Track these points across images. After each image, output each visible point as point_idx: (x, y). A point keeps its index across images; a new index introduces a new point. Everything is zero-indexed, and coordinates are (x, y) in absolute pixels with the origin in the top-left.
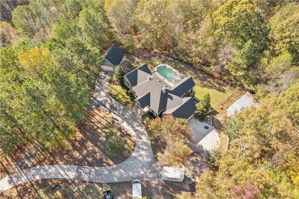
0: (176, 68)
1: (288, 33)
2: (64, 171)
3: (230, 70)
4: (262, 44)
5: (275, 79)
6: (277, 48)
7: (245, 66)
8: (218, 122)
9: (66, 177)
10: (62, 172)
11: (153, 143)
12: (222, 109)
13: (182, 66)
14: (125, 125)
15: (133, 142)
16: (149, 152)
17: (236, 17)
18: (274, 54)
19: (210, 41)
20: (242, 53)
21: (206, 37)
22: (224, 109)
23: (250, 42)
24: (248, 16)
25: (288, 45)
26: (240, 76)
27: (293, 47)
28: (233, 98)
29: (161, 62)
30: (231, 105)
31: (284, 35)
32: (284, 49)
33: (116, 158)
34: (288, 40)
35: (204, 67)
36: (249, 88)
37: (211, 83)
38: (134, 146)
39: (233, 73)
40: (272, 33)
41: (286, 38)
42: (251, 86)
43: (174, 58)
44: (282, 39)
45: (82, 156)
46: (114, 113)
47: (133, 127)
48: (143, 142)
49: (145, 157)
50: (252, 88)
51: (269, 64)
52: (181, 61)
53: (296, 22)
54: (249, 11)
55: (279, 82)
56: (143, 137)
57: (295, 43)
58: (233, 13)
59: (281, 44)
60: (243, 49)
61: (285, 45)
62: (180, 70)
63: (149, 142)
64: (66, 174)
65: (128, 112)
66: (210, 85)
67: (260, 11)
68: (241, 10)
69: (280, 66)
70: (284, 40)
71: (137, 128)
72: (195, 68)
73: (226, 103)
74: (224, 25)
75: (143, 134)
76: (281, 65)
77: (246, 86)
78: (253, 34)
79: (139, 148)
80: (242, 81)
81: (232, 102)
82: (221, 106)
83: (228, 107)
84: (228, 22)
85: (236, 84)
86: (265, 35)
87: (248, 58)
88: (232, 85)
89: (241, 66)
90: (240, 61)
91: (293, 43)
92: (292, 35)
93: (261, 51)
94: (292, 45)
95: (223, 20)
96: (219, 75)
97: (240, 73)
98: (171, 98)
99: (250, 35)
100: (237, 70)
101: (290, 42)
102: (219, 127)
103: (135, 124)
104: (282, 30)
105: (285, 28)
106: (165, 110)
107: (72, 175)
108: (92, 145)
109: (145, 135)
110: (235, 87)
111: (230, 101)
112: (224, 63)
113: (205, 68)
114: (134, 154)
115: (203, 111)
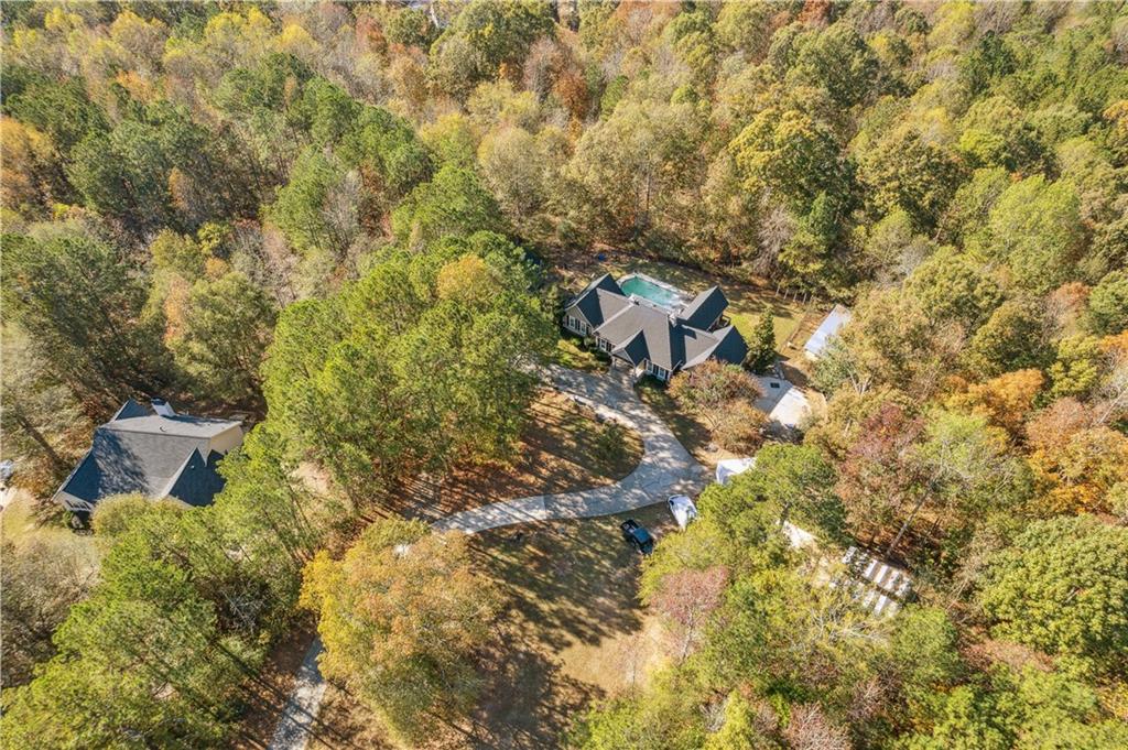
0: (664, 280)
1: (892, 170)
2: (520, 512)
3: (791, 262)
4: (845, 198)
5: (888, 265)
6: (878, 203)
7: (822, 249)
8: (795, 371)
9: (530, 520)
10: (517, 515)
11: (678, 433)
12: (793, 348)
13: (677, 273)
14: (603, 411)
15: (636, 439)
16: (676, 452)
17: (785, 148)
18: (876, 216)
19: (734, 205)
20: (811, 221)
21: (725, 198)
22: (798, 348)
23: (822, 196)
24: (808, 144)
25: (897, 195)
26: (816, 272)
27: (908, 198)
28: (810, 324)
29: (624, 273)
30: (809, 337)
31: (885, 174)
32: (892, 202)
33: (616, 471)
34: (896, 183)
35: (727, 269)
36: (841, 295)
37: (754, 302)
38: (642, 446)
39: (798, 268)
40: (862, 173)
41: (890, 179)
42: (843, 289)
43: (650, 257)
44: (884, 184)
45: (542, 478)
46: (569, 392)
47: (624, 413)
48: (656, 437)
49: (671, 460)
50: (845, 293)
51: (870, 236)
52: (674, 262)
53: (901, 146)
54: (807, 133)
55: (897, 270)
56: (653, 427)
57: (910, 189)
58: (777, 139)
59: (883, 193)
60: (812, 214)
61: (892, 194)
62: (675, 282)
63: (671, 434)
64: (528, 516)
65: (602, 387)
66: (754, 306)
67: (826, 128)
68: (793, 133)
69: (893, 238)
70: (888, 185)
71: (633, 413)
72: (707, 272)
73: (799, 337)
74: (764, 168)
75: (650, 421)
76: (893, 235)
77: (832, 292)
78: (822, 179)
79: (654, 448)
80: (821, 282)
81: (810, 331)
82: (789, 344)
83: (805, 342)
84: (770, 160)
85: (809, 294)
86: (850, 177)
87: (826, 230)
88: (800, 297)
89: (814, 249)
90: (809, 239)
91: (906, 190)
92: (900, 171)
93: (847, 212)
94: (903, 194)
95: (759, 159)
96: (766, 282)
97: (815, 266)
98: (693, 335)
99: (817, 180)
100: (806, 261)
101: (900, 187)
102: (798, 380)
103: (626, 407)
104: (880, 165)
105: (883, 159)
106: (684, 362)
107: (540, 514)
108: (552, 457)
109: (655, 422)
110: (808, 299)
111: (804, 330)
112: (776, 248)
113: (732, 270)
114: (647, 460)
115: (762, 351)
